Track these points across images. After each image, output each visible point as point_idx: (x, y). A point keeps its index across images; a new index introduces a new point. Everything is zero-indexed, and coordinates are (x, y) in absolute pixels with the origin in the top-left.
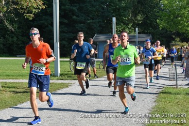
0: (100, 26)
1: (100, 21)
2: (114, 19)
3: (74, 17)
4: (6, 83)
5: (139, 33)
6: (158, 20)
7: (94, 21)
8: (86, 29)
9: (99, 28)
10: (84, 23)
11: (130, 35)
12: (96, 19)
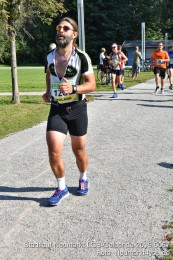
2: (143, 25)
3: (103, 24)
4: (27, 97)
5: (169, 39)
7: (123, 27)
8: (116, 36)
9: (128, 35)
12: (125, 25)
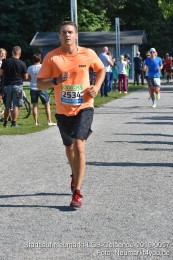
0: (44, 17)
1: (44, 8)
2: (74, 2)
6: (160, 2)
7: (32, 7)
8: (18, 24)
9: (42, 22)
10: (12, 11)
11: (103, 33)
12: (36, 3)
